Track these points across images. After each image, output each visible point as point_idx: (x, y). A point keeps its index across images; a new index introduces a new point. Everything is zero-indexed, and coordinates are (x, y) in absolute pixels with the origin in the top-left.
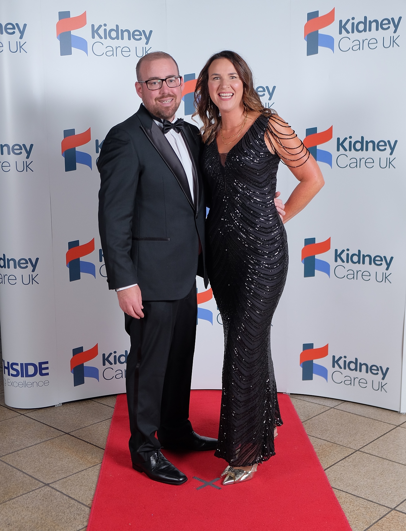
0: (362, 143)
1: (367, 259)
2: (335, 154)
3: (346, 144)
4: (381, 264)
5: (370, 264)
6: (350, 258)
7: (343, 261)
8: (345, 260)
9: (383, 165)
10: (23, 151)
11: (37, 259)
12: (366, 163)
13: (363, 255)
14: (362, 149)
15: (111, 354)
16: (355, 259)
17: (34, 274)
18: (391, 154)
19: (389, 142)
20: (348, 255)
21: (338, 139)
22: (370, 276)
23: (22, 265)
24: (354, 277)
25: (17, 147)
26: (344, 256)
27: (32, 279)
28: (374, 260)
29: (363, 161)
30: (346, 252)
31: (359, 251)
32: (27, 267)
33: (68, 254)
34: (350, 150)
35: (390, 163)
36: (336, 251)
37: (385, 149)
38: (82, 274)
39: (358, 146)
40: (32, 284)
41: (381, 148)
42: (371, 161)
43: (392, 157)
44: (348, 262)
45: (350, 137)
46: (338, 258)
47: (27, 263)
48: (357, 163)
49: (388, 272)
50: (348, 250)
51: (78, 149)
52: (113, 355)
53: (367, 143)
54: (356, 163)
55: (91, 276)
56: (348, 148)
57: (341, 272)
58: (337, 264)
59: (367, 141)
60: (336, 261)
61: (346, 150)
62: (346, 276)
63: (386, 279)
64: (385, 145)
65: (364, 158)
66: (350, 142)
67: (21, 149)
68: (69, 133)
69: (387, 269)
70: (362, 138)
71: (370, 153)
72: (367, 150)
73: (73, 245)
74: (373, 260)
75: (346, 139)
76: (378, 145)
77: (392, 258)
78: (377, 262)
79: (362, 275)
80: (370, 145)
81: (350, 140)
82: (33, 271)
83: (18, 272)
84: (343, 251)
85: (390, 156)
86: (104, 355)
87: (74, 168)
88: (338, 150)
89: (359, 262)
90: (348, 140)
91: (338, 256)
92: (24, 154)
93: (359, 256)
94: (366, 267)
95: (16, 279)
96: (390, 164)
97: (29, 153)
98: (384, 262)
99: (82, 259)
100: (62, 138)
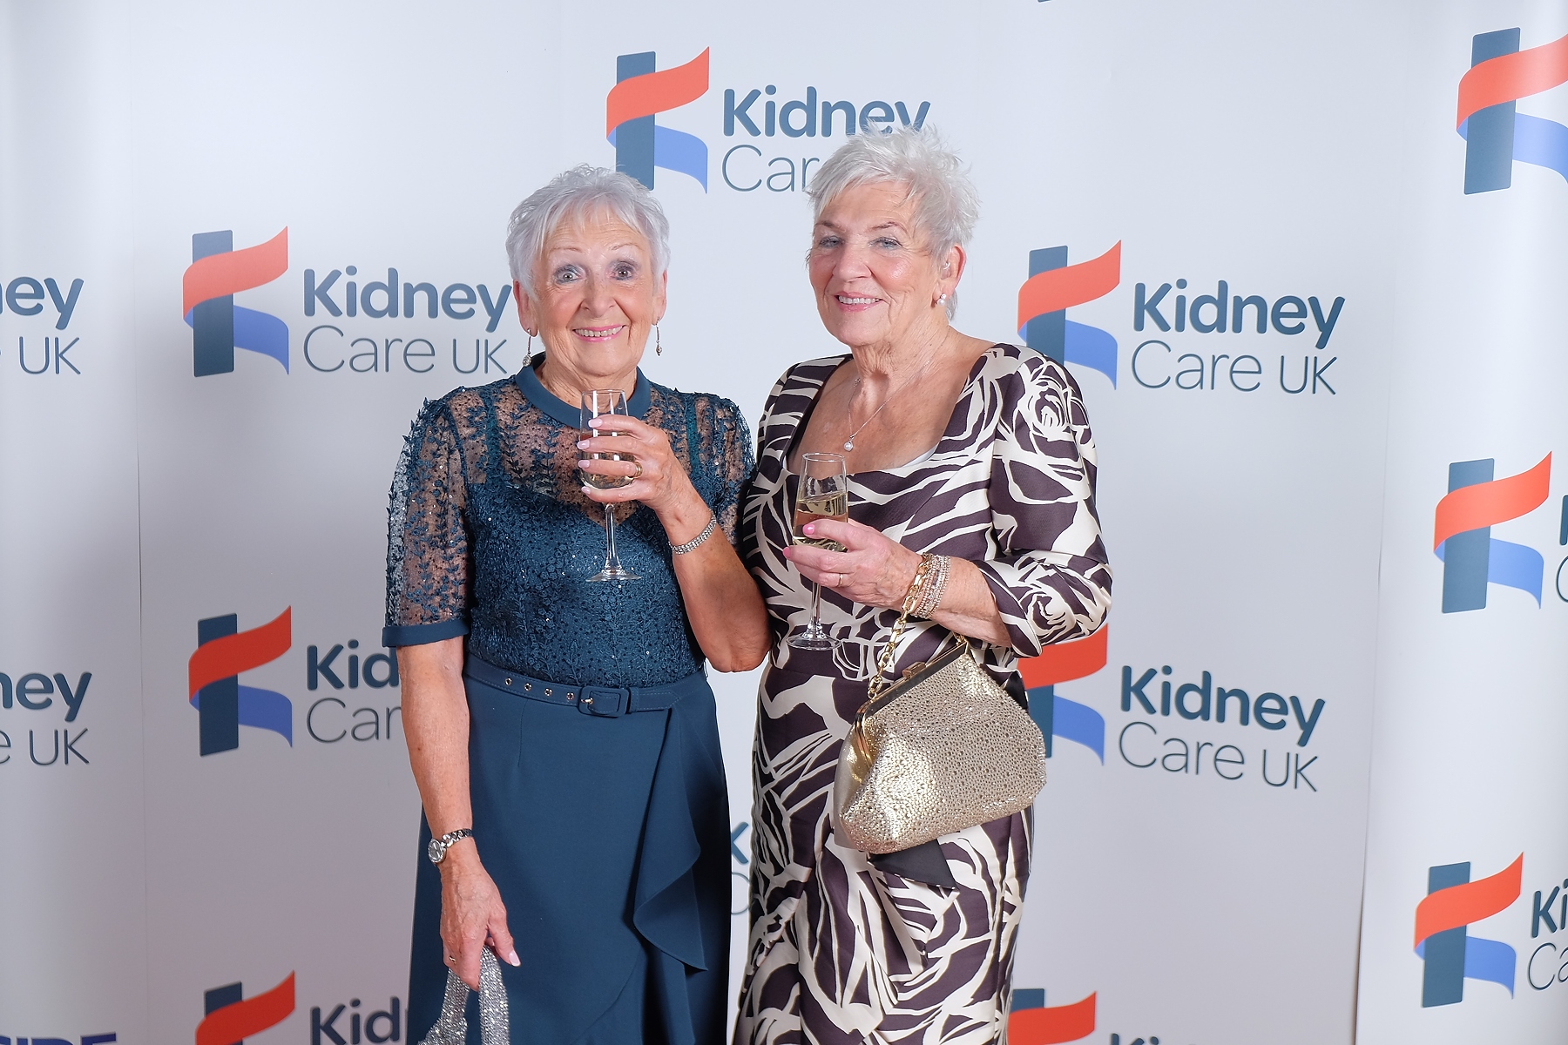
0: (1221, 304)
1: (1233, 704)
2: (1126, 339)
3: (1167, 308)
4: (1282, 725)
5: (1244, 720)
6: (1173, 700)
7: (1151, 710)
8: (1157, 702)
9: (1294, 381)
10: (48, 301)
11: (86, 678)
12: (1234, 374)
13: (1221, 690)
14: (1220, 325)
15: (340, 1009)
16: (1193, 702)
17: (74, 729)
18: (1321, 344)
19: (1314, 302)
20: (1166, 687)
21: (1140, 289)
22: (1243, 762)
23: (33, 698)
24: (1186, 765)
25: (25, 288)
26: (1153, 691)
27: (67, 747)
28: (1259, 710)
29: (1223, 367)
30: (1160, 678)
31: (1207, 677)
32: (48, 703)
33: (196, 664)
34: (1180, 327)
35: (1316, 375)
36: (1127, 671)
37: (1301, 328)
38: (243, 731)
39: (1208, 314)
40: (67, 762)
41: (1288, 323)
42: (1250, 365)
43: (1324, 356)
44: (1166, 711)
45: (1182, 284)
46: (1134, 699)
47: (48, 688)
48: (1203, 374)
49: (1305, 754)
50: (1167, 670)
51: (242, 299)
52: (349, 1011)
53: (1239, 304)
54: (1199, 373)
55: (274, 737)
56: (1171, 319)
57: (1142, 744)
58: (1129, 717)
59: (1237, 299)
60: (1126, 706)
61: (1164, 326)
62: (1159, 762)
63: (1299, 775)
64: (1302, 313)
65: (1228, 357)
66: (1181, 301)
67: (39, 294)
68: (211, 245)
69: (1303, 742)
70: (1223, 286)
71: (1249, 340)
72: (1237, 328)
73: (216, 630)
74: (1256, 710)
75: (1166, 288)
76: (1277, 315)
77: (1320, 705)
78: (1268, 717)
79: (1216, 760)
80: (1250, 312)
81: (1181, 292)
82: (71, 717)
83: (17, 720)
84: (1151, 674)
85: (1318, 352)
86: (316, 1013)
87: (226, 365)
88: (1139, 325)
89: (1204, 713)
90: (1175, 292)
91: (1131, 689)
92: (51, 312)
93: (1205, 692)
94: (1230, 730)
95: (9, 745)
96: (1317, 378)
97: (65, 311)
98: (1291, 718)
99: (246, 679)
100: (188, 261)
